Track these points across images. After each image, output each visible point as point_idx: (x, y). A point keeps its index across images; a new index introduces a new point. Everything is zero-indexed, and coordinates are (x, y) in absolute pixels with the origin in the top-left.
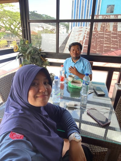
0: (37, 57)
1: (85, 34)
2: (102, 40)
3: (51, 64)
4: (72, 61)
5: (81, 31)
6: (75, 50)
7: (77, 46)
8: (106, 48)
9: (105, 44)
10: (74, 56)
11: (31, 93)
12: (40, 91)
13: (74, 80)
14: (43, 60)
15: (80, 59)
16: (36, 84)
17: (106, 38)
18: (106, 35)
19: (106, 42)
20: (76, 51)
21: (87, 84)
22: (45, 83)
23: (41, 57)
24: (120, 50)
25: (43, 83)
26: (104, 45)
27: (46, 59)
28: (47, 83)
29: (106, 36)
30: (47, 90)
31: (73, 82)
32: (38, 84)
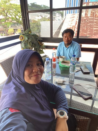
0: (35, 42)
3: (47, 47)
4: (64, 46)
6: (67, 37)
10: (66, 43)
11: (26, 73)
12: (34, 71)
14: (40, 44)
16: (30, 65)
21: (74, 64)
22: (38, 65)
25: (36, 64)
28: (39, 64)
32: (32, 66)
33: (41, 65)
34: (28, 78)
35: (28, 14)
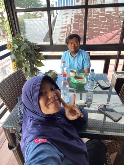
0: (31, 52)
1: (72, 16)
2: (90, 22)
3: (47, 57)
5: (68, 13)
6: (73, 43)
7: (74, 38)
8: (95, 31)
9: (94, 26)
10: (73, 50)
12: (49, 97)
13: (76, 75)
14: (38, 54)
15: (79, 52)
16: (44, 93)
17: (94, 20)
18: (94, 16)
19: (95, 25)
20: (74, 45)
22: (52, 90)
23: (35, 51)
24: (109, 33)
26: (93, 28)
27: (40, 52)
28: (54, 89)
29: (94, 18)
30: (55, 94)
31: (76, 77)
32: (46, 92)
33: (55, 89)
34: (45, 108)
35: (16, 13)
